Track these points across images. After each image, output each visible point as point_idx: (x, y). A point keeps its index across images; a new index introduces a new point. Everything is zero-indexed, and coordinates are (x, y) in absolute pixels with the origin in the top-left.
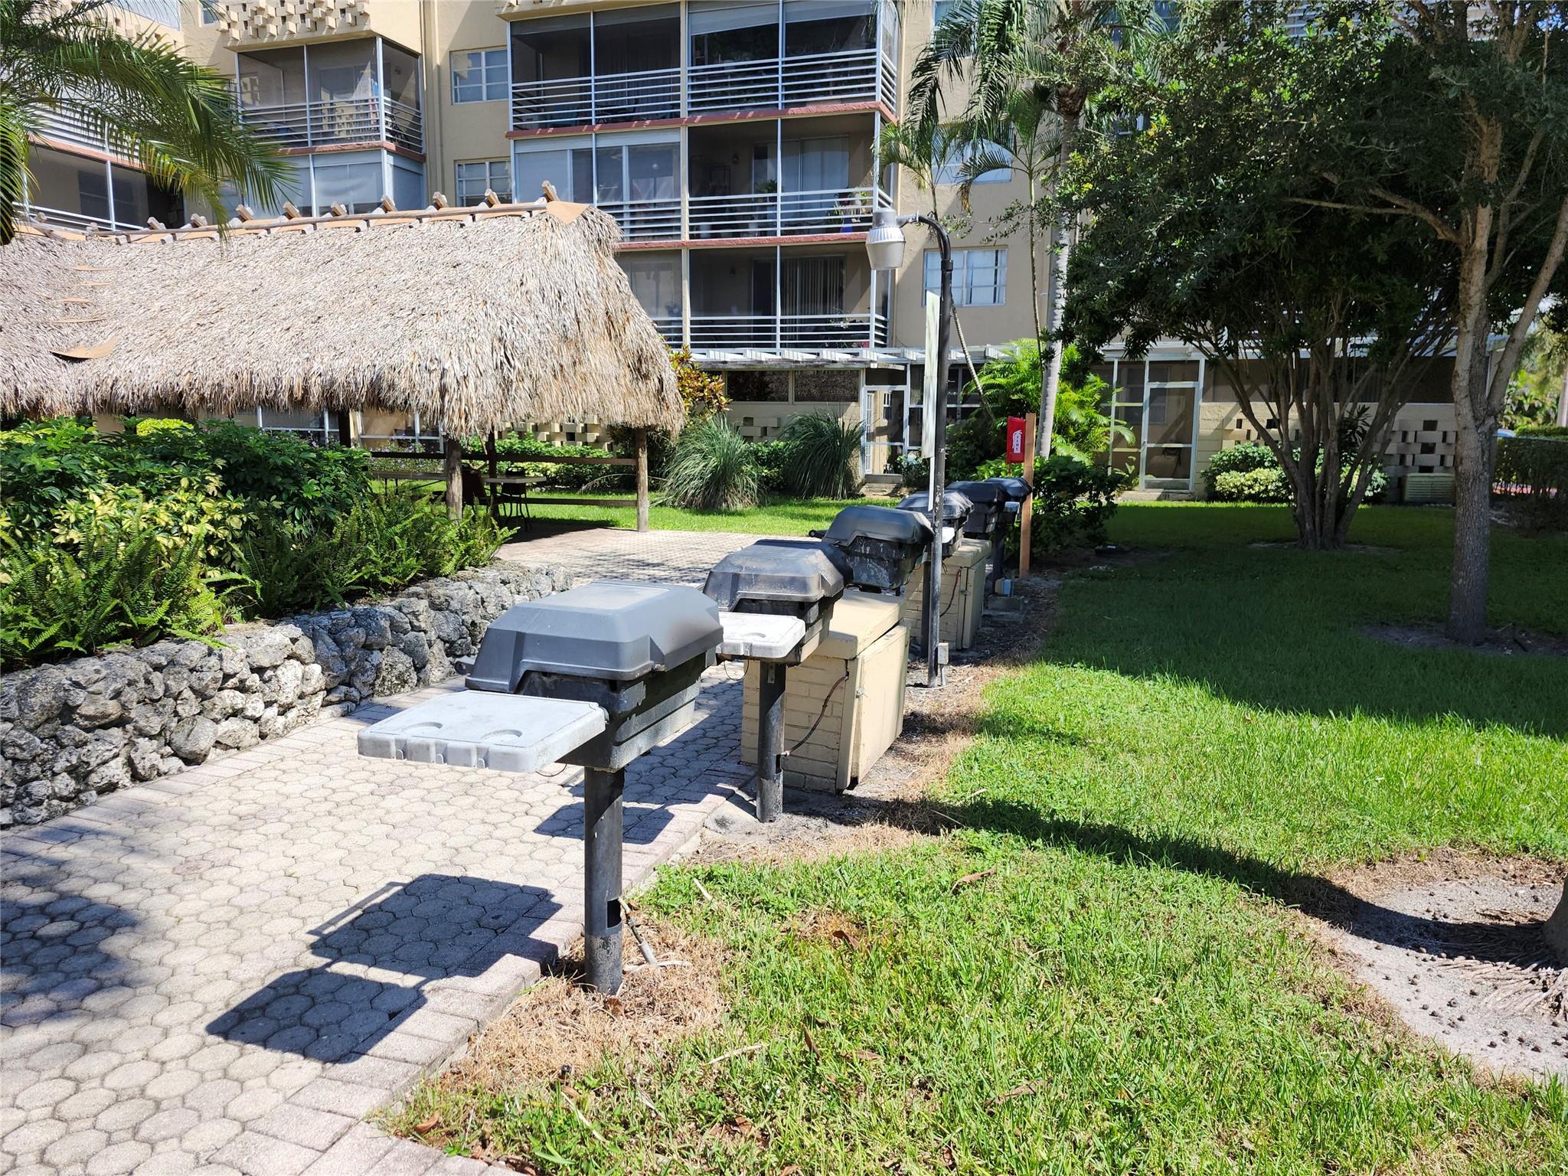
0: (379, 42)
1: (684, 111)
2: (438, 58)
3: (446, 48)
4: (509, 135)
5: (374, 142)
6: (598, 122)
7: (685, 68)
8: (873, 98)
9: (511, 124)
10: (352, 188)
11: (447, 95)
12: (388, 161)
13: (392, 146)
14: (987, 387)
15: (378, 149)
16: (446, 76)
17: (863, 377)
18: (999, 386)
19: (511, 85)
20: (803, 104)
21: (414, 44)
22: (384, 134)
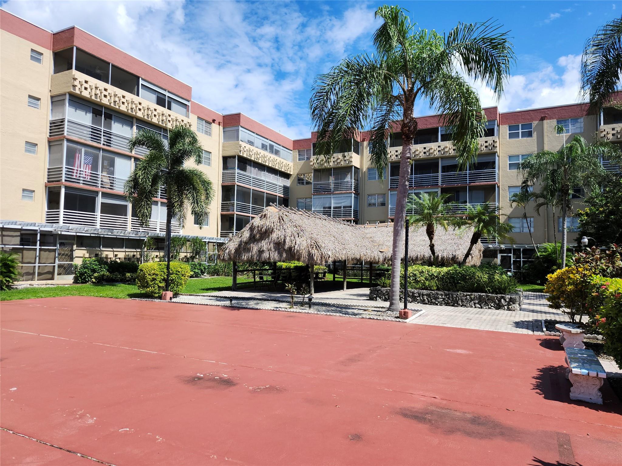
0: (353, 167)
1: (440, 184)
2: (365, 169)
3: (367, 167)
4: (389, 190)
5: (351, 191)
6: (414, 186)
7: (440, 174)
8: (495, 181)
9: (389, 187)
10: (343, 202)
11: (366, 178)
12: (353, 195)
13: (354, 192)
14: (540, 255)
15: (351, 193)
16: (366, 173)
17: (498, 252)
18: (544, 255)
19: (390, 177)
20: (475, 182)
21: (358, 166)
22: (353, 189)
